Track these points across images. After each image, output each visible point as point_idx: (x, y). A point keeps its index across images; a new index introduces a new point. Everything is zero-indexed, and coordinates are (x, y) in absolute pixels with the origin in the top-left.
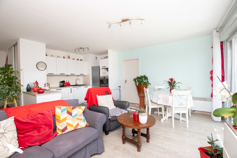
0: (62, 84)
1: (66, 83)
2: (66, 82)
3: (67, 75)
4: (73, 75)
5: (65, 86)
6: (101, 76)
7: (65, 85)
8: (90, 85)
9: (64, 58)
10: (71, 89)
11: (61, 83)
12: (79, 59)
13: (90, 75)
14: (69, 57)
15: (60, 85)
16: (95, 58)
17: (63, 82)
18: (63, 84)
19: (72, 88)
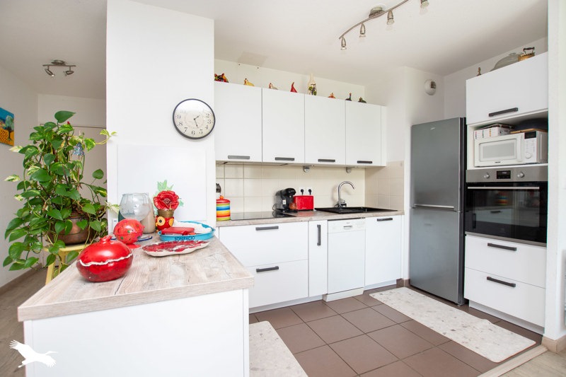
0: (284, 202)
1: (299, 197)
2: (298, 193)
3: (306, 167)
4: (326, 165)
5: (296, 211)
6: (470, 167)
7: (293, 207)
8: (403, 213)
9: (293, 90)
10: (319, 227)
11: (280, 199)
12: (355, 98)
13: (402, 164)
14: (313, 91)
15: (275, 205)
16: (428, 86)
17: (288, 193)
18: (288, 204)
19: (322, 220)
